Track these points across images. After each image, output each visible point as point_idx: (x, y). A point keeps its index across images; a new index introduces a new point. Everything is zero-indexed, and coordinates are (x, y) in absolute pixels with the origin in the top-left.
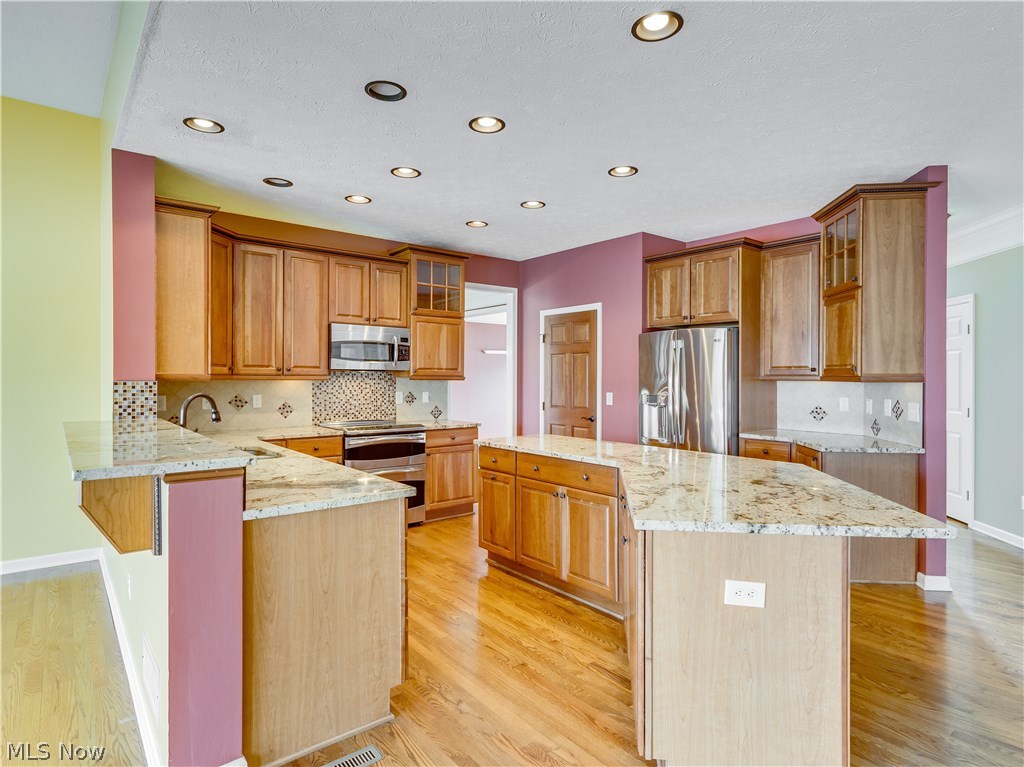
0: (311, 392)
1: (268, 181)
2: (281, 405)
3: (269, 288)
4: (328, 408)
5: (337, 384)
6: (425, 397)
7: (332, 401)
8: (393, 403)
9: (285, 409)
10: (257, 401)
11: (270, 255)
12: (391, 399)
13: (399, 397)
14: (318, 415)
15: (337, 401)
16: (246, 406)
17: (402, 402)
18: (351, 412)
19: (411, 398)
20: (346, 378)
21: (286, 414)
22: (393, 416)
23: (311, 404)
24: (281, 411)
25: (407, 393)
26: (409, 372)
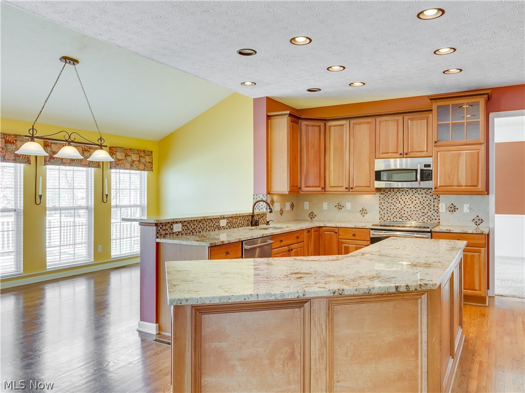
0: (378, 202)
1: (309, 90)
2: (361, 209)
3: (342, 143)
4: (389, 212)
5: (395, 197)
6: (466, 208)
7: (391, 207)
8: (437, 211)
9: (363, 212)
10: (348, 206)
11: (342, 125)
12: (436, 208)
13: (442, 207)
14: (383, 216)
15: (395, 208)
16: (343, 208)
17: (444, 211)
18: (404, 215)
19: (453, 209)
20: (401, 193)
21: (363, 214)
22: (438, 221)
23: (379, 209)
24: (361, 213)
25: (449, 205)
26: (432, 189)
